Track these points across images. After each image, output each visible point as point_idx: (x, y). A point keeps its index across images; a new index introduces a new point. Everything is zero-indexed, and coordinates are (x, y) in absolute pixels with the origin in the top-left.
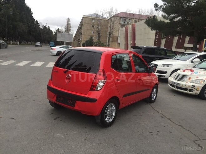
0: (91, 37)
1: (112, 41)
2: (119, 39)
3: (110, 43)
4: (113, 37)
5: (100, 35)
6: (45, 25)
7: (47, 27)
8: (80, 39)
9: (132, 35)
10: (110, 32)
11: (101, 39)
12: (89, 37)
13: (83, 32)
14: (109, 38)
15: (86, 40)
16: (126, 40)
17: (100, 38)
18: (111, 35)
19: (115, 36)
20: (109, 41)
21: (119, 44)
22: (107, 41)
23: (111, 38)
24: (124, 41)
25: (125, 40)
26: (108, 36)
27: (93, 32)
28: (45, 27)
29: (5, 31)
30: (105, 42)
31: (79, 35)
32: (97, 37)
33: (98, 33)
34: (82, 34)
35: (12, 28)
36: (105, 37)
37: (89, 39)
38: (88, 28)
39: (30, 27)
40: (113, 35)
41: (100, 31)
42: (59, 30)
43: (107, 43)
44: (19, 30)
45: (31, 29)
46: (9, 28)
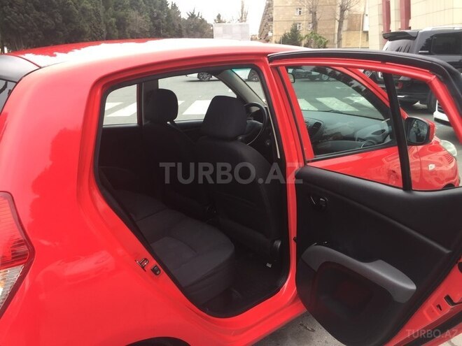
0: (295, 25)
1: (349, 30)
2: (366, 19)
3: (344, 35)
4: (351, 18)
5: (318, 16)
6: (192, 11)
8: (270, 34)
9: (401, 7)
10: (341, 7)
11: (319, 27)
12: (291, 25)
13: (274, 14)
14: (341, 22)
15: (282, 34)
16: (384, 22)
17: (317, 24)
18: (346, 13)
19: (356, 15)
20: (340, 29)
21: (366, 33)
22: (336, 31)
23: (345, 23)
24: (379, 24)
25: (381, 22)
26: (338, 18)
27: (300, 13)
28: (192, 16)
29: (102, 34)
30: (331, 35)
31: (267, 24)
32: (310, 23)
33: (311, 12)
34: (274, 19)
35: (116, 23)
36: (331, 20)
37: (290, 32)
38: (287, 2)
39: (157, 18)
40: (351, 13)
41: (316, 7)
42: (219, 17)
43: (336, 35)
44: (131, 27)
45: (159, 23)
46: (108, 26)
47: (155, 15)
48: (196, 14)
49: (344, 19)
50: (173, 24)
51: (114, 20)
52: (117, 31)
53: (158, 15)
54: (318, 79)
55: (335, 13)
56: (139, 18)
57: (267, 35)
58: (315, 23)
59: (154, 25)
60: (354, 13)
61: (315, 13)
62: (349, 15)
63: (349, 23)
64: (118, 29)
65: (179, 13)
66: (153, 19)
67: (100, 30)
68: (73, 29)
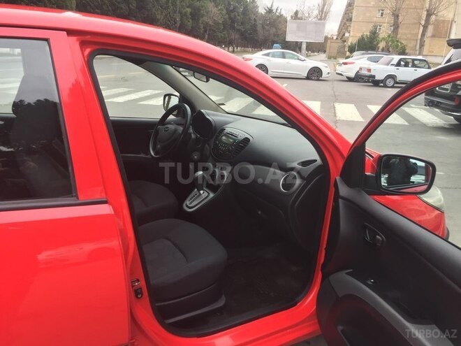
0: (375, 27)
1: (433, 36)
2: (455, 26)
3: (427, 41)
4: (438, 24)
5: (400, 19)
6: (269, 6)
7: (275, 11)
8: (347, 35)
10: (428, 11)
11: (400, 31)
12: (370, 27)
13: (354, 14)
14: (425, 27)
15: (359, 35)
17: (398, 27)
18: (433, 17)
19: (444, 21)
20: (423, 35)
22: (420, 37)
23: (431, 28)
26: (423, 22)
27: (382, 14)
28: (270, 11)
29: (176, 23)
30: (413, 40)
31: (345, 24)
32: (391, 26)
33: (393, 14)
34: (353, 19)
35: (191, 14)
36: (415, 24)
37: (368, 34)
38: (369, 3)
39: (233, 11)
40: (438, 18)
41: (399, 10)
42: (296, 13)
43: (419, 41)
44: (205, 19)
45: (235, 16)
46: (183, 15)
47: (232, 8)
48: (274, 9)
49: (429, 24)
50: (250, 19)
51: (189, 10)
52: (191, 20)
53: (234, 9)
54: (382, 84)
55: (420, 18)
56: (215, 10)
57: (344, 35)
58: (396, 26)
59: (230, 18)
60: (441, 19)
61: (398, 16)
62: (436, 20)
63: (434, 30)
64: (192, 19)
65: (257, 7)
66: (229, 12)
67: (175, 19)
68: (145, 16)
